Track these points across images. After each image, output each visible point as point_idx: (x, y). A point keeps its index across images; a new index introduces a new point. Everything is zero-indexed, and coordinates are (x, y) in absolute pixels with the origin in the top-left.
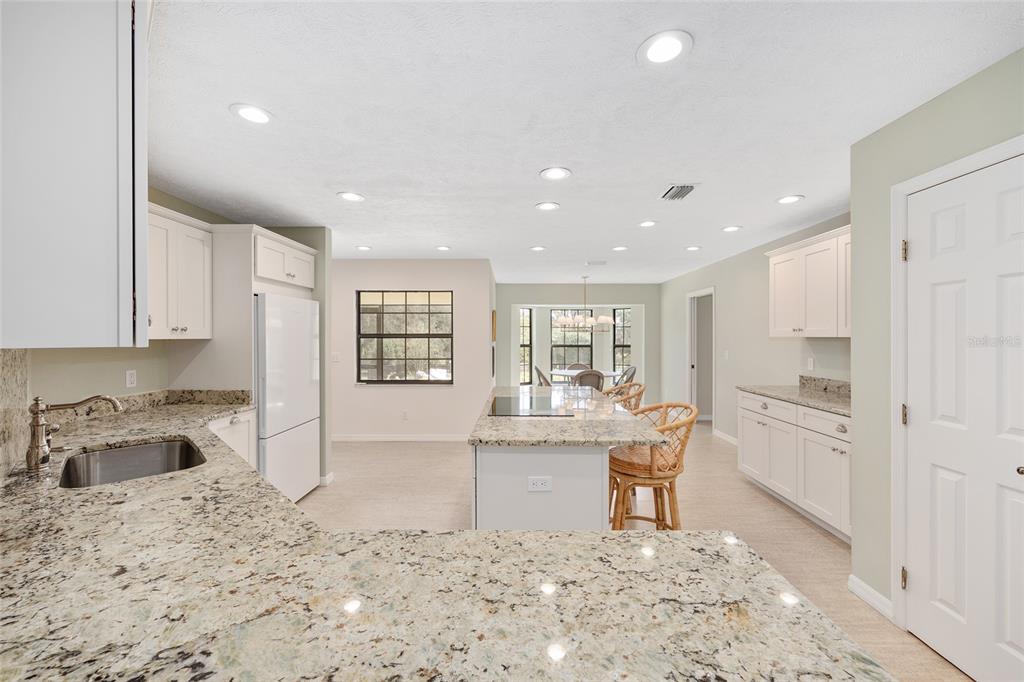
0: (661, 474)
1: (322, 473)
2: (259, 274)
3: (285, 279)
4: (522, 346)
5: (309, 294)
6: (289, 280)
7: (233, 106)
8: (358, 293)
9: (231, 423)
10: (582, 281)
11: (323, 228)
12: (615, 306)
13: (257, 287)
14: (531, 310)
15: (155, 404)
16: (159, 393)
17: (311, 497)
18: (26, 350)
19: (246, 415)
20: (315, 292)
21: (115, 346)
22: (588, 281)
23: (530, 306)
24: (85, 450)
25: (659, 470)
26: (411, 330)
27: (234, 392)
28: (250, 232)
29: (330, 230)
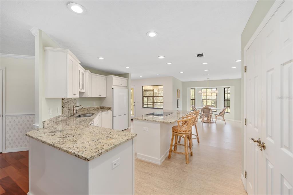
0: (180, 132)
1: (128, 126)
2: (113, 84)
3: (120, 85)
4: (191, 100)
5: (126, 88)
6: (121, 85)
7: (98, 58)
8: (143, 87)
9: (107, 113)
10: (207, 80)
11: (128, 74)
12: (225, 87)
13: (113, 87)
14: (195, 89)
15: (98, 109)
16: (99, 107)
17: (125, 130)
18: (76, 98)
19: (110, 112)
20: (127, 87)
21: (91, 97)
22: (209, 80)
23: (195, 88)
24: (82, 114)
25: (180, 131)
26: (159, 95)
27: (109, 107)
28: (111, 77)
29: (130, 74)
